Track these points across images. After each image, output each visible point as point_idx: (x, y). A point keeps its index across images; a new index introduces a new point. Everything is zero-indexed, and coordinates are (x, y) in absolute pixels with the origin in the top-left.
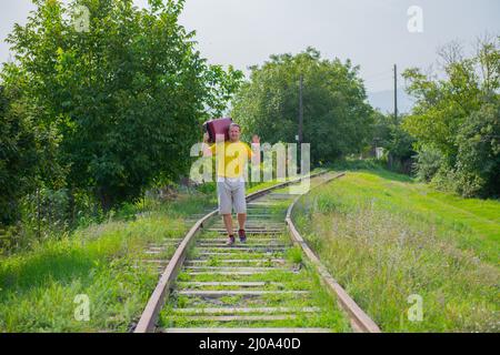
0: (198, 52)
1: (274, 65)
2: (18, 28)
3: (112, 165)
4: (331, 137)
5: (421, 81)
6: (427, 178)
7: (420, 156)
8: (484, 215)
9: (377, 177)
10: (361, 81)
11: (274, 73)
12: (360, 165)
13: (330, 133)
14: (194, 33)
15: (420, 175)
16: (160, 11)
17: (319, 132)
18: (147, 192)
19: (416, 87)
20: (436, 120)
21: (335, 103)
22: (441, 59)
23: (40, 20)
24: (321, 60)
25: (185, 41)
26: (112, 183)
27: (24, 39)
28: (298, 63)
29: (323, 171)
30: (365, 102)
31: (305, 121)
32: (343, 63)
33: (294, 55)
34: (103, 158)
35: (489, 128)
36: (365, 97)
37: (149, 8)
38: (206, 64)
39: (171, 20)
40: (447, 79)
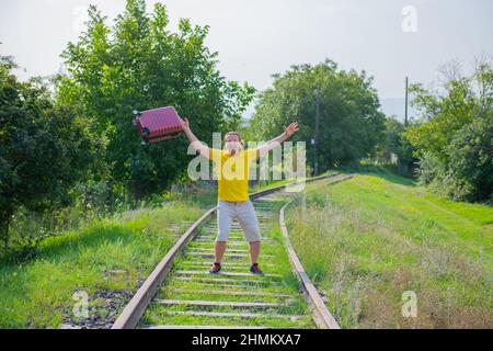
0: (218, 72)
1: (294, 74)
2: (71, 46)
3: (144, 162)
4: (344, 142)
5: (424, 95)
6: (427, 182)
7: (422, 163)
8: (467, 217)
9: (382, 180)
10: (375, 90)
11: (295, 82)
12: (370, 168)
13: (344, 138)
14: (216, 53)
15: (422, 179)
16: (189, 35)
17: (334, 137)
18: (173, 186)
19: (419, 101)
20: (434, 131)
21: (349, 110)
22: (442, 76)
23: (89, 39)
24: (338, 71)
25: (209, 60)
26: (144, 177)
27: (76, 55)
28: (317, 73)
29: (334, 173)
30: (379, 110)
31: (320, 127)
32: (359, 74)
33: (313, 65)
34: (137, 157)
35: (477, 140)
36: (378, 106)
37: (180, 33)
38: (226, 80)
39: (198, 42)
40: (446, 95)
